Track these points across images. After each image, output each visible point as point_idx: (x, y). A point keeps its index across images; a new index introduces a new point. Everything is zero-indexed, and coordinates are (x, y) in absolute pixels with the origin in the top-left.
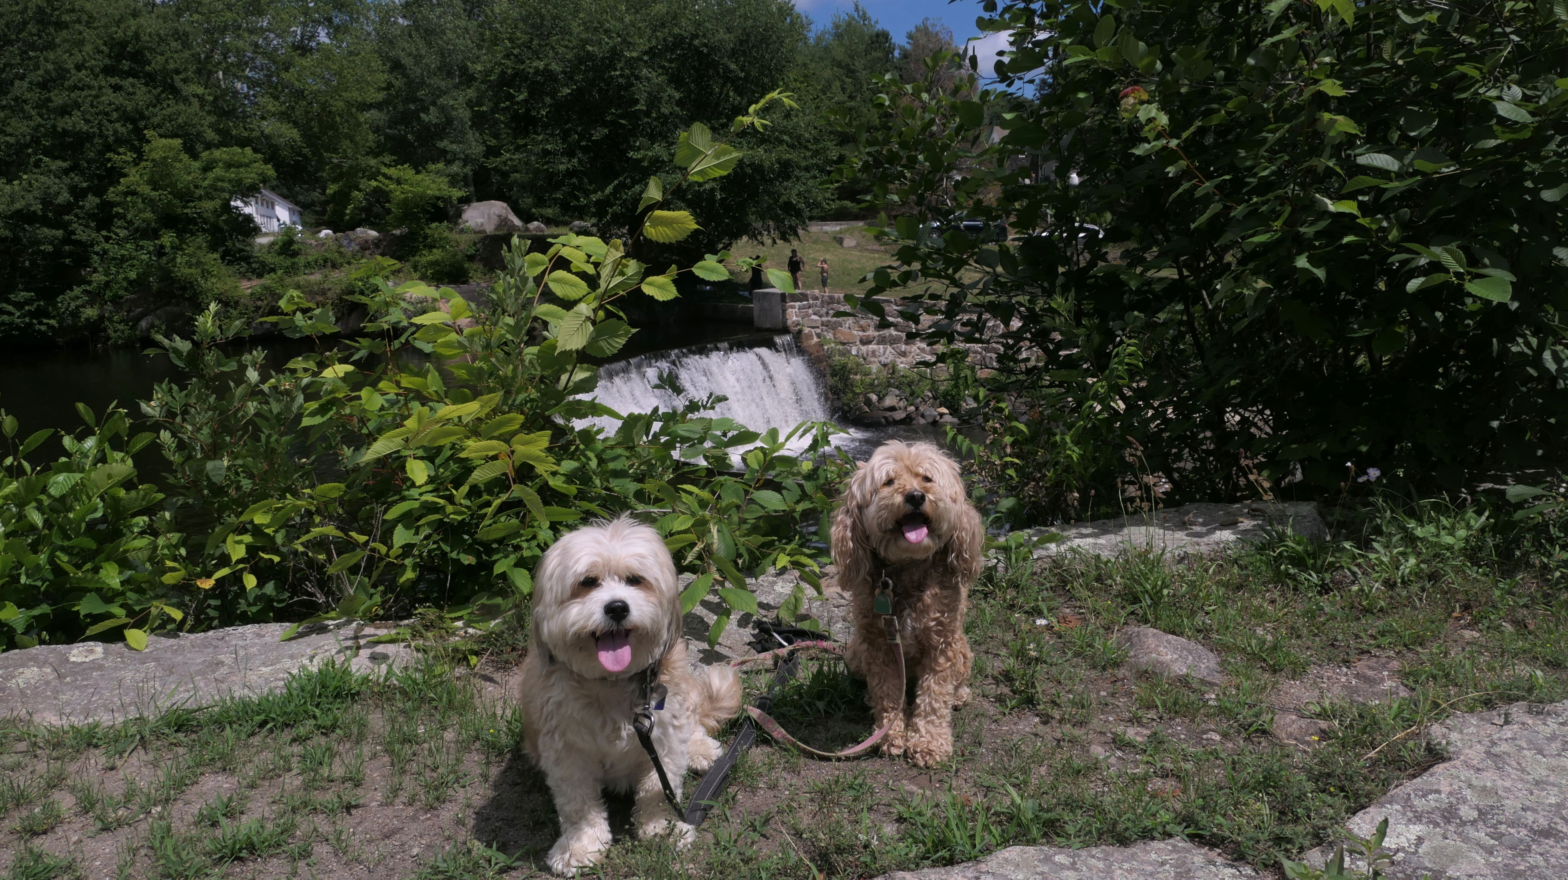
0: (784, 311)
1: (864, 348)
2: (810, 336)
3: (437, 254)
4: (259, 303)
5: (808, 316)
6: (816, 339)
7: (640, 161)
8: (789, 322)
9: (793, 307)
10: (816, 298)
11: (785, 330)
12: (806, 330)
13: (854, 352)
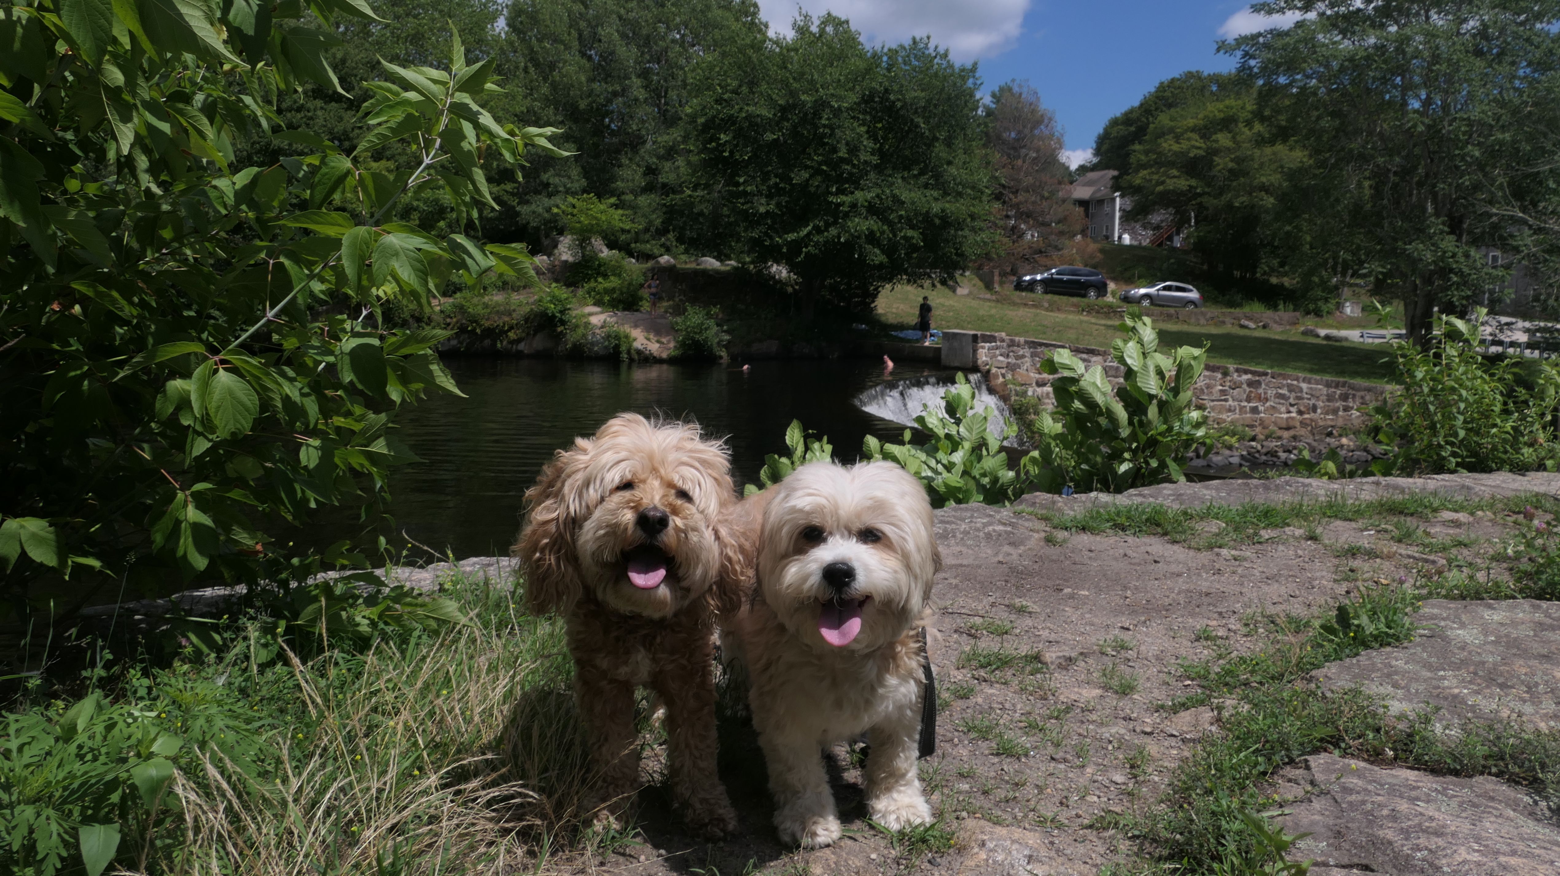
0: (975, 351)
1: (1039, 390)
2: (996, 376)
3: (614, 282)
4: (448, 320)
5: (995, 356)
6: (1001, 380)
7: (839, 205)
8: (980, 362)
9: (983, 348)
10: (1003, 341)
11: (975, 369)
12: (994, 370)
13: (1030, 393)
